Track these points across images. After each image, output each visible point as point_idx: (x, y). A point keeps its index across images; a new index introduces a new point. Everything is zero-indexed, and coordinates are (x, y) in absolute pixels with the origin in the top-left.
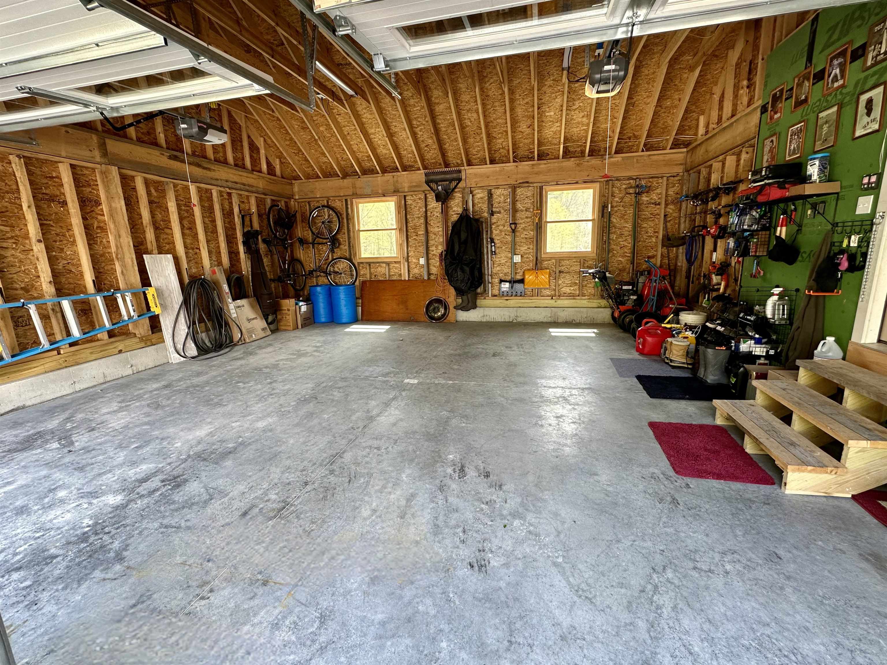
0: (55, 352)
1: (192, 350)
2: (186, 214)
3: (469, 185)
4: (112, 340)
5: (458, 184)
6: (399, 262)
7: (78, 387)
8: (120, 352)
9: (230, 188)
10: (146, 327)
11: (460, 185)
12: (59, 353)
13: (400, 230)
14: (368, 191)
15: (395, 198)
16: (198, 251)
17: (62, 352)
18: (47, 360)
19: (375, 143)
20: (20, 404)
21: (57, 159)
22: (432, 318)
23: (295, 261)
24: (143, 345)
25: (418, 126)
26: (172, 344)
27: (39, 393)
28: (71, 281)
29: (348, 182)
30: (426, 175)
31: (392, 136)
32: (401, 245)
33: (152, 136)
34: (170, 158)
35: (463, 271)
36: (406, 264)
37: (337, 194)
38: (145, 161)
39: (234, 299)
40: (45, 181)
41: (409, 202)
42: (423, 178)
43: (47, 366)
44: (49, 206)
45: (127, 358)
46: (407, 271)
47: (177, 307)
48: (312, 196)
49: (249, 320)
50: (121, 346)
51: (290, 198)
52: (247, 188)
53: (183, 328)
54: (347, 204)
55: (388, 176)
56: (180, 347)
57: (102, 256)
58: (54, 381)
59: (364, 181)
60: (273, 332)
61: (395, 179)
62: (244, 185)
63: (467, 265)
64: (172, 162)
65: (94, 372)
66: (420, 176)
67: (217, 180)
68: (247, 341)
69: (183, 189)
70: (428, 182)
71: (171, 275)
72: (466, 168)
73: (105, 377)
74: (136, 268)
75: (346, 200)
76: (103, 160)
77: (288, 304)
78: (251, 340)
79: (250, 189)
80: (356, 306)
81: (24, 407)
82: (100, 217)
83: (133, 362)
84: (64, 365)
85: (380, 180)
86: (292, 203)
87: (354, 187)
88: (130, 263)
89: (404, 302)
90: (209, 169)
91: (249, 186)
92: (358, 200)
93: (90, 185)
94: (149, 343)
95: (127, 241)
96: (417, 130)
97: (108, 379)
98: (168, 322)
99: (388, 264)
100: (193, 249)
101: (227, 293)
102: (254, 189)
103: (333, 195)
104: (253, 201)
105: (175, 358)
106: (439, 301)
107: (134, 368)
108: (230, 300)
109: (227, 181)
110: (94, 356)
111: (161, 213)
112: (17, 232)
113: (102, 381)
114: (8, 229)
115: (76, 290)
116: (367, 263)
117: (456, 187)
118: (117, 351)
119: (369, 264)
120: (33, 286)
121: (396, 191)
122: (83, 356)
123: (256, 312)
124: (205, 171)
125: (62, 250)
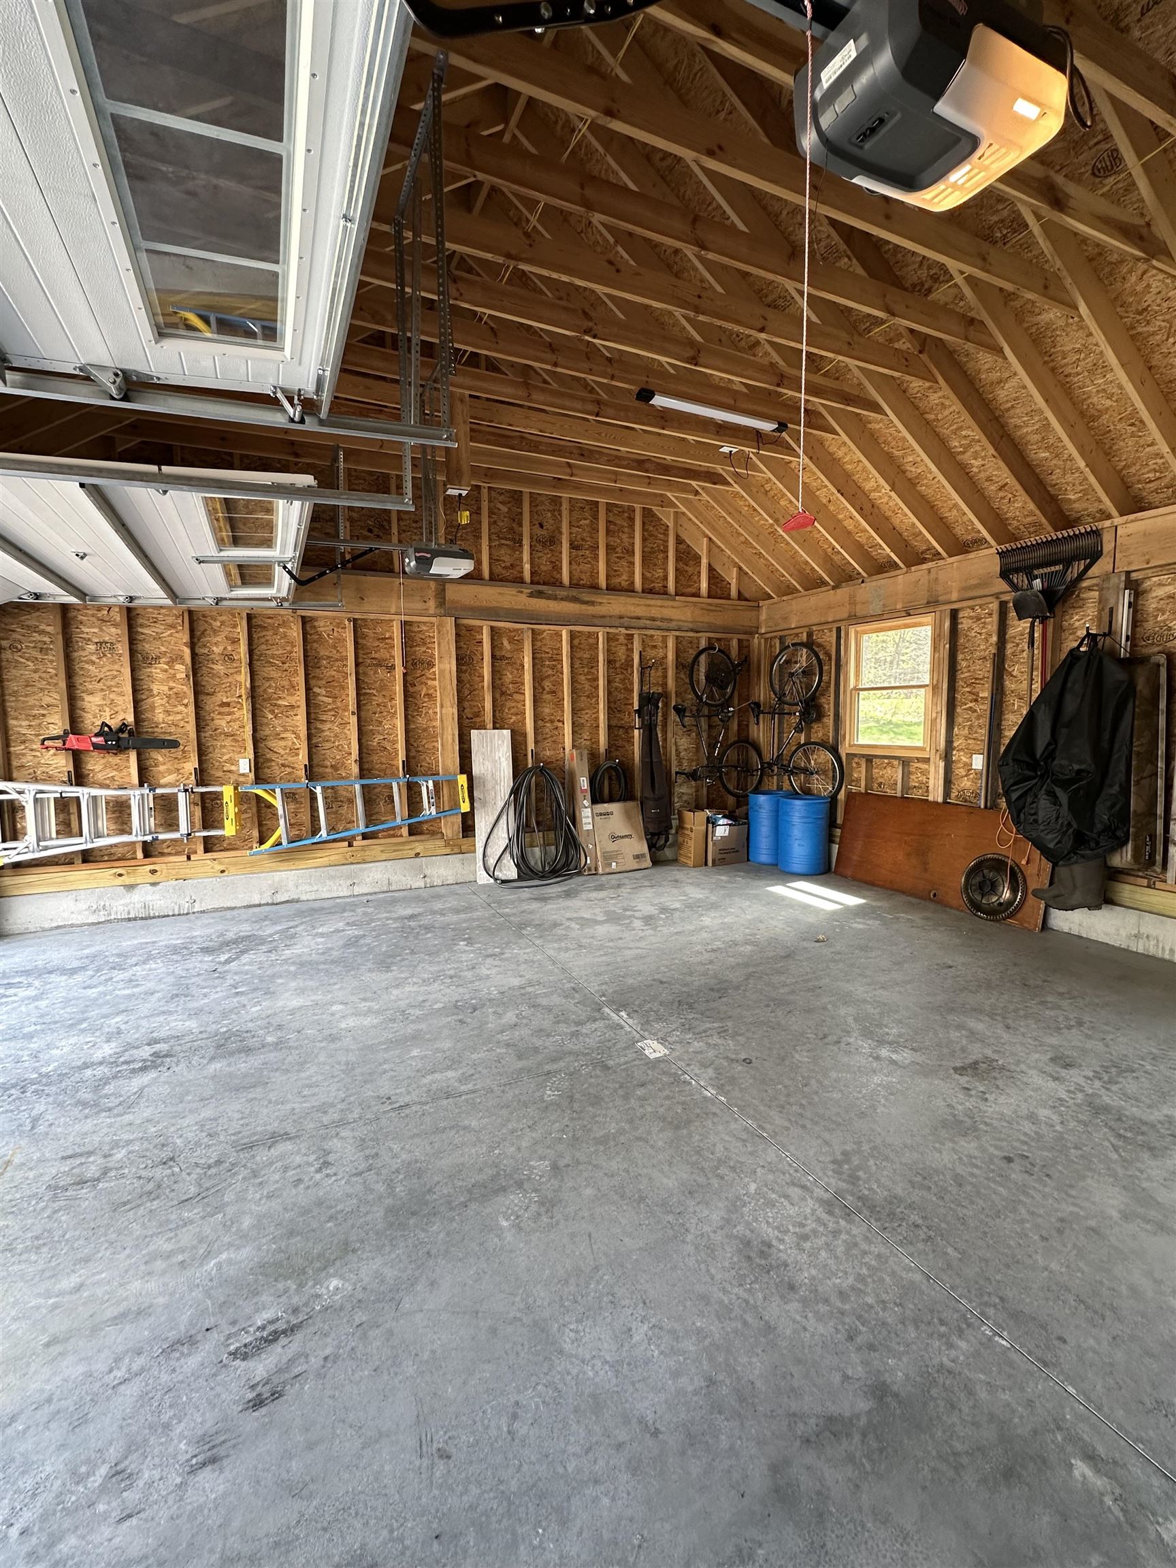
0: (346, 844)
1: (509, 871)
2: (550, 672)
3: (1122, 567)
4: (413, 838)
5: (1087, 568)
6: (927, 761)
7: (357, 890)
8: (417, 855)
9: (627, 628)
10: (456, 827)
11: (1095, 570)
12: (350, 845)
13: (935, 688)
14: (875, 608)
15: (929, 618)
16: (560, 724)
17: (355, 843)
18: (333, 851)
19: (884, 508)
20: (296, 897)
21: (388, 617)
22: (976, 907)
23: (746, 742)
24: (448, 851)
25: (967, 448)
26: (481, 856)
27: (315, 888)
28: (384, 760)
29: (844, 592)
30: (1001, 554)
31: (915, 485)
32: (934, 721)
33: (518, 568)
34: (531, 595)
35: (1055, 800)
36: (942, 764)
37: (823, 620)
38: (495, 604)
39: (595, 800)
40: (377, 643)
41: (964, 624)
42: (995, 566)
43: (332, 858)
44: (376, 672)
45: (421, 867)
46: (941, 782)
47: (500, 804)
48: (785, 626)
49: (614, 838)
50: (419, 848)
51: (752, 634)
52: (658, 623)
53: (501, 839)
54: (839, 638)
55: (919, 572)
56: (491, 862)
57: (425, 730)
58: (332, 878)
59: (872, 591)
60: (656, 862)
61: (933, 575)
62: (653, 619)
63: (1064, 784)
64: (534, 601)
65: (378, 876)
66: (986, 561)
67: (603, 617)
68: (600, 871)
69: (551, 636)
70: (1005, 574)
71: (503, 759)
72: (1118, 520)
73: (389, 884)
74: (457, 748)
75: (839, 629)
76: (438, 611)
77: (695, 821)
78: (607, 870)
79: (664, 625)
80: (831, 840)
81: (298, 901)
82: (430, 682)
83: (428, 872)
84: (350, 860)
85: (903, 582)
86: (756, 641)
87: (853, 602)
88: (450, 741)
89: (921, 853)
90: (592, 603)
91: (662, 620)
92: (860, 628)
93: (425, 644)
94: (456, 850)
95: (451, 711)
96: (967, 458)
97: (393, 888)
98: (483, 824)
99: (905, 762)
100: (552, 721)
101: (582, 791)
102: (673, 625)
103: (816, 621)
104: (671, 644)
105: (483, 878)
106: (998, 865)
107: (428, 880)
108: (586, 803)
109: (621, 617)
110: (384, 856)
111: (512, 673)
112: (339, 704)
113: (385, 889)
114: (330, 700)
115: (388, 772)
116: (863, 756)
117: (1081, 576)
118: (412, 853)
119: (869, 759)
120: (343, 764)
121: (932, 603)
122: (373, 853)
123: (633, 827)
124: (584, 607)
125: (381, 723)
